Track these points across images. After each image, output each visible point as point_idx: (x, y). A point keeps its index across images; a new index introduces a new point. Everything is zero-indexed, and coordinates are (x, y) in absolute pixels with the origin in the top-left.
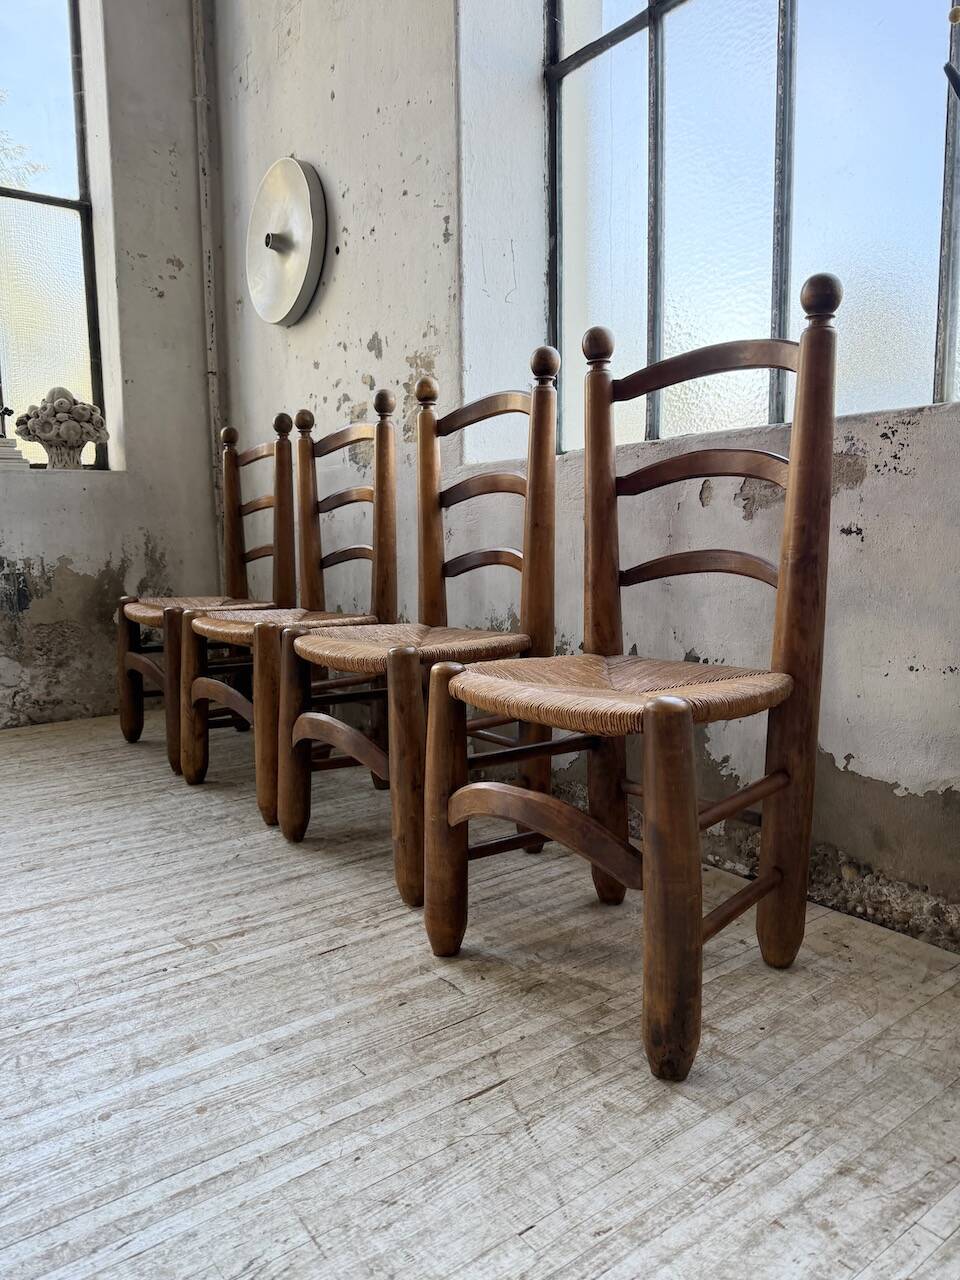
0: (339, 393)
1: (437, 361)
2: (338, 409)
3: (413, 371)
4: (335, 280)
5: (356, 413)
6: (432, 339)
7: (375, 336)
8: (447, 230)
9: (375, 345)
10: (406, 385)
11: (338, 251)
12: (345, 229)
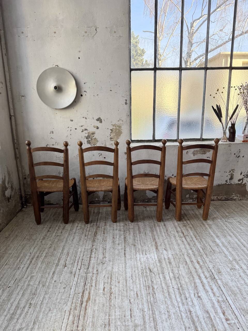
0: (83, 128)
1: (122, 126)
2: (82, 132)
3: (114, 127)
4: (80, 102)
5: (90, 133)
6: (121, 122)
7: (100, 118)
8: (126, 102)
9: (99, 120)
10: (111, 130)
11: (82, 95)
12: (85, 91)
